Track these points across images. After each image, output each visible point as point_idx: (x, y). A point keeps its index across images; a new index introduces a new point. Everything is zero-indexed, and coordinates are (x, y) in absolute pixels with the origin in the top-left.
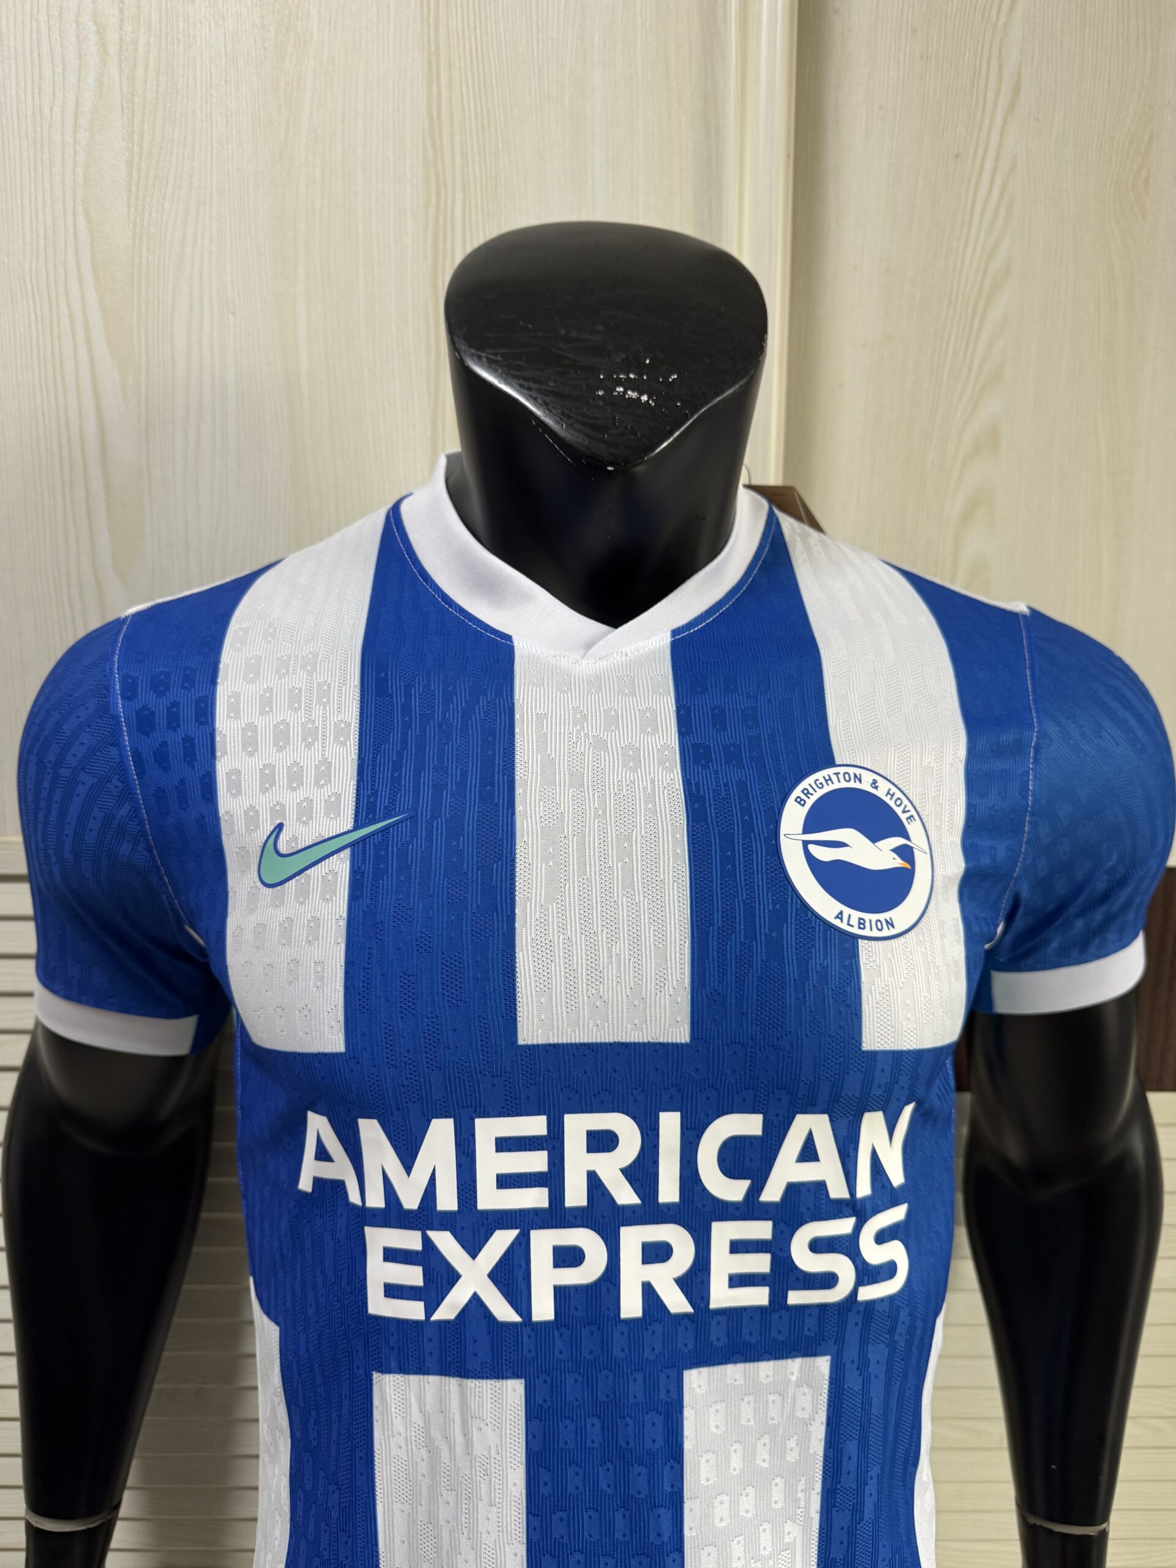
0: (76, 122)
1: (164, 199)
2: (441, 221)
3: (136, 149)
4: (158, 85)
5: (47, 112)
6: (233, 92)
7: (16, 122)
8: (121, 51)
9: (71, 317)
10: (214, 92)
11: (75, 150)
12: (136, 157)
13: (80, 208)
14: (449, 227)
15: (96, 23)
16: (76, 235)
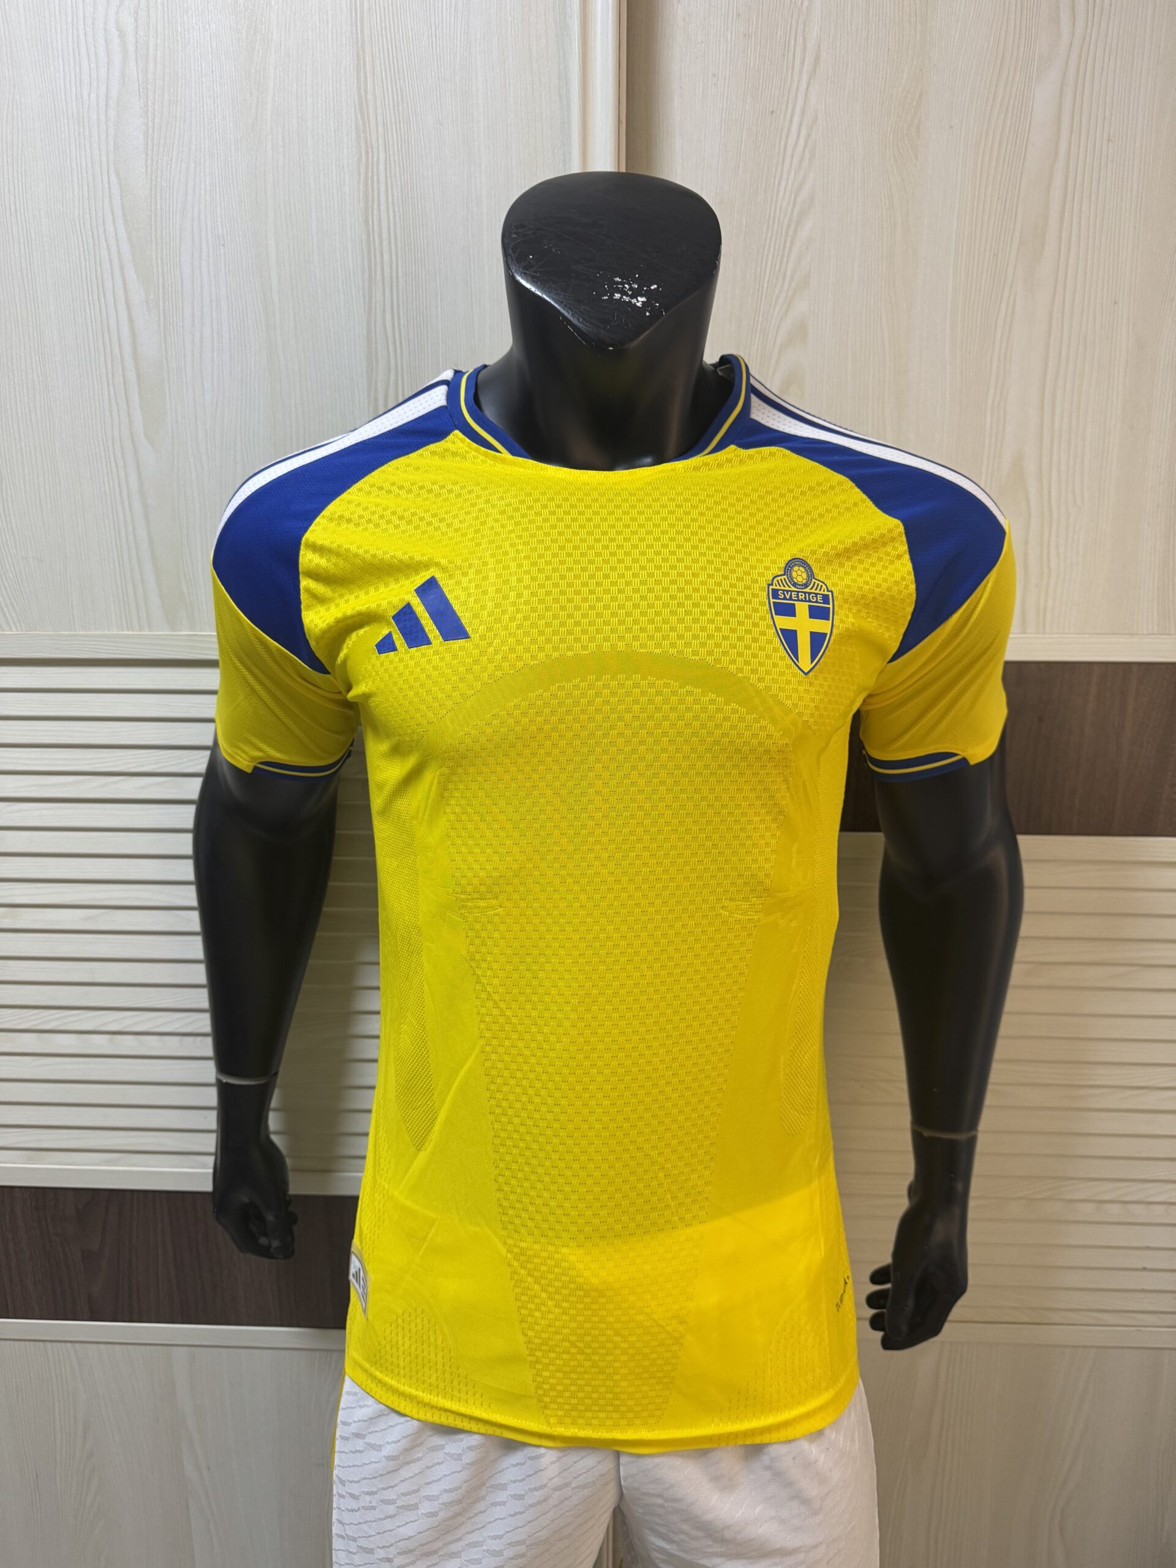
0: (107, 105)
1: (171, 161)
2: (370, 174)
3: (150, 124)
4: (164, 76)
5: (85, 96)
6: (218, 79)
7: (64, 104)
8: (136, 51)
9: (109, 249)
10: (204, 80)
11: (107, 125)
12: (150, 130)
13: (112, 169)
14: (375, 177)
15: (118, 29)
16: (109, 188)
